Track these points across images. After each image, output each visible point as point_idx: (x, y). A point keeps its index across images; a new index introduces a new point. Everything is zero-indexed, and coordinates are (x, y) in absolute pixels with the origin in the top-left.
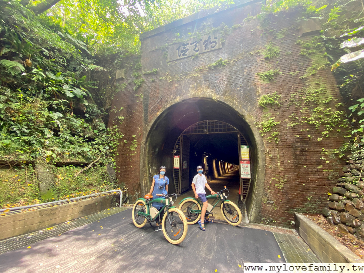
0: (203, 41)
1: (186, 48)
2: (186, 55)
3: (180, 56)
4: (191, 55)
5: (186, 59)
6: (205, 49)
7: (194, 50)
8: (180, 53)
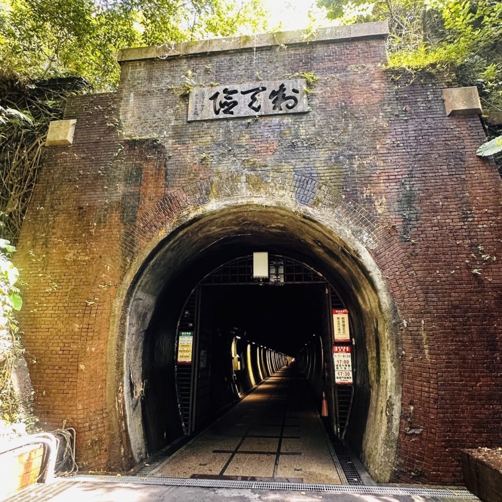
0: (269, 92)
1: (231, 98)
2: (232, 113)
3: (217, 112)
4: (242, 114)
5: (231, 122)
6: (274, 108)
7: (250, 105)
8: (218, 107)
